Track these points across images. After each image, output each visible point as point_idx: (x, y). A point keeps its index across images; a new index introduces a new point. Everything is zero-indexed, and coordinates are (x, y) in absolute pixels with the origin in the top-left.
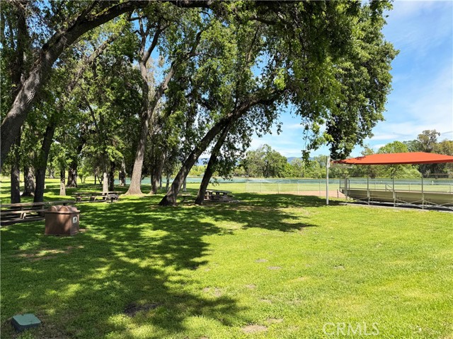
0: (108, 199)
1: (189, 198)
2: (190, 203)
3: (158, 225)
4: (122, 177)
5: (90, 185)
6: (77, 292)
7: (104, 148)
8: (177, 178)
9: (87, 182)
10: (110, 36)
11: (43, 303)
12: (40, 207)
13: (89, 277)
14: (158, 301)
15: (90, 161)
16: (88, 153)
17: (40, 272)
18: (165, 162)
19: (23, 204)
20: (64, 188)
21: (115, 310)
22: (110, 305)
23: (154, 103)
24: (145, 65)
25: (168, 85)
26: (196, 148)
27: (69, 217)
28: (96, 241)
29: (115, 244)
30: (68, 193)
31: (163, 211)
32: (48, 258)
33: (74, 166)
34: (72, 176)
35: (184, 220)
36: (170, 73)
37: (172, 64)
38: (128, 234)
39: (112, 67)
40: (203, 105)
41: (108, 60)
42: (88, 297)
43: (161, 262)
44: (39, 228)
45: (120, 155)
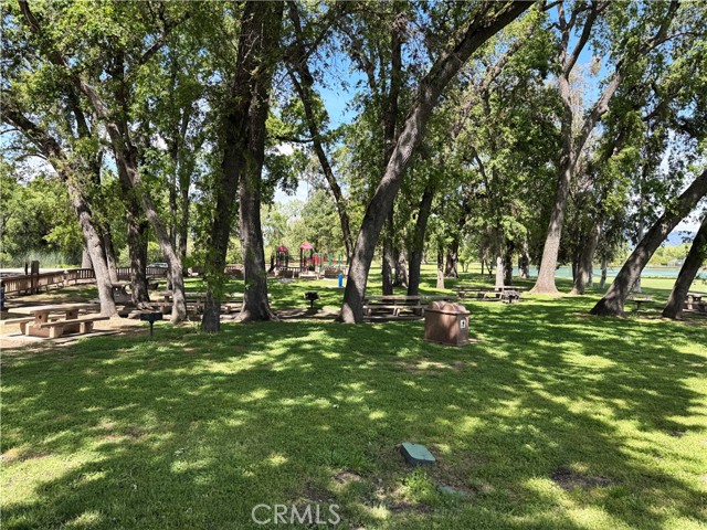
0: (503, 297)
1: (649, 304)
2: (651, 314)
3: (592, 347)
4: (523, 264)
5: (476, 275)
6: (478, 430)
7: (498, 220)
8: (626, 269)
9: (470, 271)
10: (513, 43)
11: (435, 434)
12: (414, 302)
13: (492, 410)
14: (610, 475)
15: (475, 240)
16: (473, 228)
17: (425, 390)
18: (599, 240)
19: (396, 297)
20: (443, 278)
21: (537, 471)
22: (528, 460)
23: (581, 140)
24: (567, 78)
25: (609, 104)
26: (668, 214)
27: (456, 319)
28: (492, 359)
29: (524, 368)
30: (448, 285)
31: (599, 324)
32: (433, 373)
33: (454, 247)
34: (451, 261)
35: (644, 344)
36: (614, 83)
37: (618, 67)
38: (544, 355)
39: (513, 92)
40: (681, 130)
41: (507, 83)
42: (494, 441)
43: (608, 412)
44: (416, 330)
45: (524, 229)
